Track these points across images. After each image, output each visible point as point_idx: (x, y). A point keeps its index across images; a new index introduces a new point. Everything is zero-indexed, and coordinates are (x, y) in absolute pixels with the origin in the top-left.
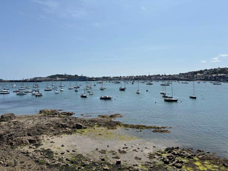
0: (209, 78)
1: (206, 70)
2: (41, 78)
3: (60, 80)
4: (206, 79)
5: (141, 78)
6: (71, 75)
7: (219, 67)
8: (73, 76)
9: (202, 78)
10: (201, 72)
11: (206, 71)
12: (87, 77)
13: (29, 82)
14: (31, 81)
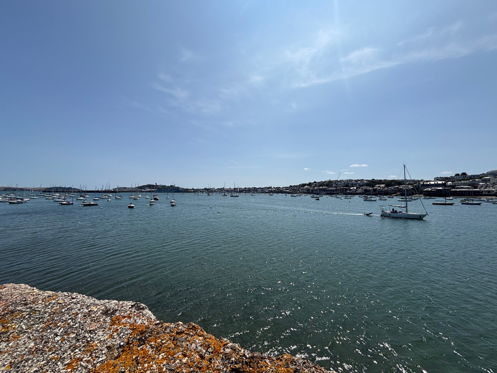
0: (311, 192)
1: (315, 182)
2: (125, 188)
3: (150, 192)
4: (308, 192)
5: (247, 191)
6: (165, 186)
7: (330, 180)
8: (169, 186)
9: (304, 191)
10: (310, 184)
11: (315, 184)
12: (180, 188)
13: (103, 192)
14: (114, 191)
